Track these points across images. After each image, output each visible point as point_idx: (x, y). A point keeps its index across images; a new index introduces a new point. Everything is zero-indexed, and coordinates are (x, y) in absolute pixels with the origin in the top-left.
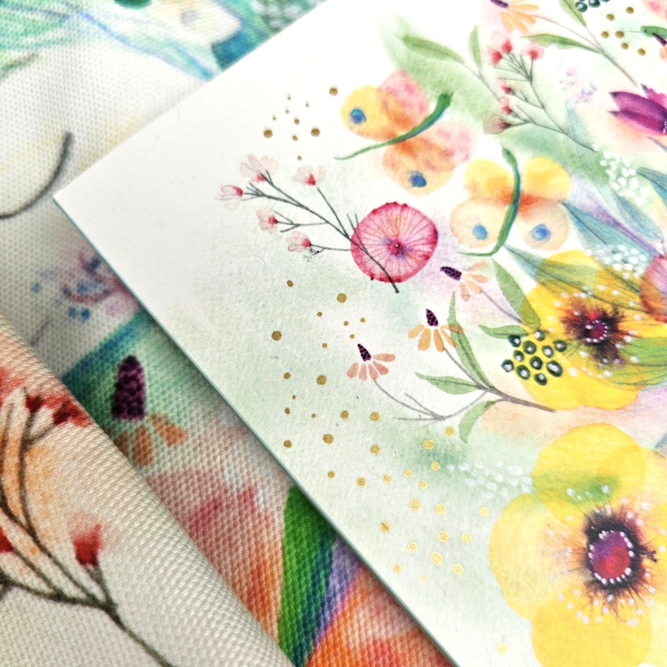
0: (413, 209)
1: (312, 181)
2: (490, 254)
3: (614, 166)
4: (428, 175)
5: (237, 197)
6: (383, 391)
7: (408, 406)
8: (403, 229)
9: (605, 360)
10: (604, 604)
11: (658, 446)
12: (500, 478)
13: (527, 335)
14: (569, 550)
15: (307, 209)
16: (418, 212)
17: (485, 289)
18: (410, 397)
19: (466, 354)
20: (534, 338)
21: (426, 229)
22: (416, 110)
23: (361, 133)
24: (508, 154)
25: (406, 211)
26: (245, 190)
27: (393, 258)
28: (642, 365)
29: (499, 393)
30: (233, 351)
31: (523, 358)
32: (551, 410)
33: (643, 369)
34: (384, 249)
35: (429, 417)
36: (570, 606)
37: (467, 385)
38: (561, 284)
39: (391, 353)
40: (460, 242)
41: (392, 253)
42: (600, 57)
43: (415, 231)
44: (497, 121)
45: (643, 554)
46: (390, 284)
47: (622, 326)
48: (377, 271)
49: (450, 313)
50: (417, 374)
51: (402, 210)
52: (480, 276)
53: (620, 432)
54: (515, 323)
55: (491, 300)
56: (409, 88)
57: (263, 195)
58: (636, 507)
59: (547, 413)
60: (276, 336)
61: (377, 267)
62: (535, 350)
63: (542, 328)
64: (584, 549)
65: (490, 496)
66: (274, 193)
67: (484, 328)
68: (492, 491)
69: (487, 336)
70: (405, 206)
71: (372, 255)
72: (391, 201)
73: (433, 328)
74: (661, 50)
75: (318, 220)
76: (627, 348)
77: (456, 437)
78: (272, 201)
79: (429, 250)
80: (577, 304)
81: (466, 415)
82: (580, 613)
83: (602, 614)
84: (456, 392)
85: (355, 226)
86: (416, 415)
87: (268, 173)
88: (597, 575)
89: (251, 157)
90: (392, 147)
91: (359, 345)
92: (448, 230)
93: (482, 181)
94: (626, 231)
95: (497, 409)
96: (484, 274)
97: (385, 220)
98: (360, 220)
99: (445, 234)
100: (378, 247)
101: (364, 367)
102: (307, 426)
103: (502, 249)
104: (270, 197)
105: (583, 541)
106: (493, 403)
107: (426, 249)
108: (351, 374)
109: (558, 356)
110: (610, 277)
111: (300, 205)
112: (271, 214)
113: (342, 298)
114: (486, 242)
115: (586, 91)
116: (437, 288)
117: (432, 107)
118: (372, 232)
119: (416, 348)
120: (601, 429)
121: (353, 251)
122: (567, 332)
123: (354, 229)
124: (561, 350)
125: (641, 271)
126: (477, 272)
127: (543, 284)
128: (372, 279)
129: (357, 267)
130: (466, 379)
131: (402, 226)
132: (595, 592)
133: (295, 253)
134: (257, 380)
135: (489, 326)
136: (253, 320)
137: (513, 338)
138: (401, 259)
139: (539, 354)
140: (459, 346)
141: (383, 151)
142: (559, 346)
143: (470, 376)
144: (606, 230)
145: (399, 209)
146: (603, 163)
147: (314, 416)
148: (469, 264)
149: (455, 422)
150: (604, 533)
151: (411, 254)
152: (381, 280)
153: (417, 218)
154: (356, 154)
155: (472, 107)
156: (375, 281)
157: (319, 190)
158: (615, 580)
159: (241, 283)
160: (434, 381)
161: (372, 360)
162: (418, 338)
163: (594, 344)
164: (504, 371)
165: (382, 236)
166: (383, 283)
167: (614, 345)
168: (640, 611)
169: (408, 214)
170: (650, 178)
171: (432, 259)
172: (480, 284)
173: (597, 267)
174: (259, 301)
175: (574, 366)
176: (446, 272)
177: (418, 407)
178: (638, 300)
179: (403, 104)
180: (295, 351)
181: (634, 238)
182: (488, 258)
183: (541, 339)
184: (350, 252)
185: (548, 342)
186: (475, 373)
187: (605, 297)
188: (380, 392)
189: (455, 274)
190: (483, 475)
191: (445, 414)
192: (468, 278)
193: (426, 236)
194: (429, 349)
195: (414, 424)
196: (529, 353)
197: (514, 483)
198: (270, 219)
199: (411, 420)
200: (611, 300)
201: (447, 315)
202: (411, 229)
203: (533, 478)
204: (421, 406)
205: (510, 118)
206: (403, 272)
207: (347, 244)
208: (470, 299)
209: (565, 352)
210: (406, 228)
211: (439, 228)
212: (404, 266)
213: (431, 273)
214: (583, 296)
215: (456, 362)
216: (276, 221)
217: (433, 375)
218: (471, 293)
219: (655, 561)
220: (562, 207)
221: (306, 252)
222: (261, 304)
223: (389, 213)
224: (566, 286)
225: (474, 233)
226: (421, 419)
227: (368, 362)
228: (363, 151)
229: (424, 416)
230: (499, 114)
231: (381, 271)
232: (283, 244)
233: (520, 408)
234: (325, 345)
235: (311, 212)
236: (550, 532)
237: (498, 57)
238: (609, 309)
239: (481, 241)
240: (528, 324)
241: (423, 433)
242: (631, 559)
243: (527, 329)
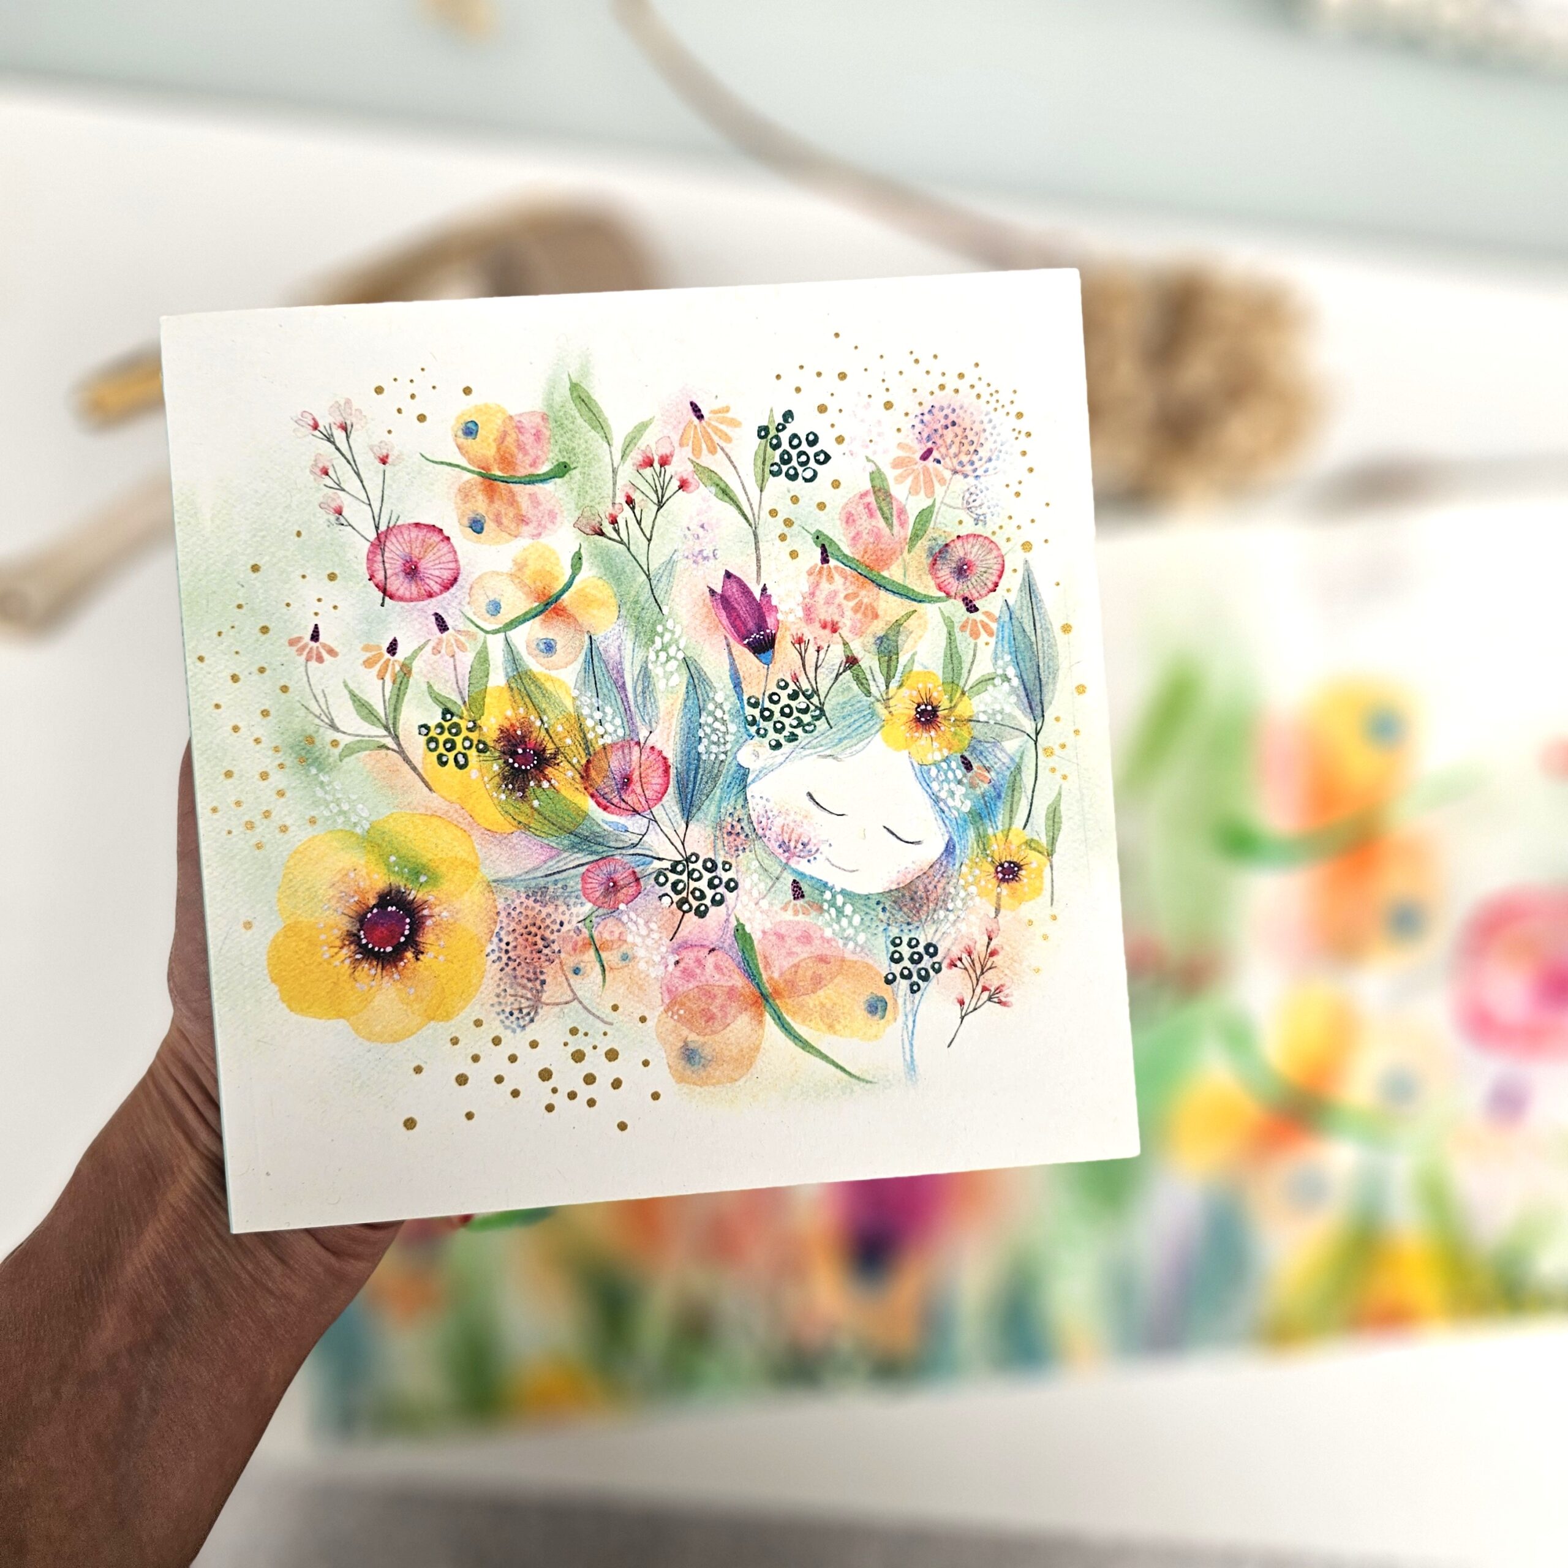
0: (452, 546)
1: (384, 461)
2: (487, 632)
3: (667, 637)
4: (489, 526)
5: (311, 428)
6: (307, 675)
7: (317, 701)
8: (430, 556)
9: (510, 786)
10: (350, 957)
11: (494, 881)
12: (345, 807)
13: (461, 718)
14: (356, 899)
15: (362, 482)
16: (455, 552)
17: (457, 657)
18: (325, 696)
19: (398, 696)
20: (464, 724)
21: (449, 571)
22: (528, 460)
23: (459, 447)
24: (578, 558)
25: (446, 542)
26: (321, 428)
27: (402, 575)
28: (539, 813)
29: (399, 745)
30: (211, 555)
31: (441, 733)
32: (430, 790)
33: (536, 816)
34: (400, 562)
35: (326, 720)
36: (323, 937)
37: (378, 720)
38: (527, 700)
39: (337, 650)
40: (469, 603)
41: (404, 571)
42: (750, 531)
43: (440, 566)
44: (595, 523)
45: (412, 947)
46: (381, 595)
47: (549, 771)
48: (380, 576)
49: (412, 655)
50: (344, 682)
51: (442, 541)
52: (463, 644)
53: (474, 848)
54: (460, 702)
55: (455, 669)
56: (538, 436)
57: (333, 443)
58: (437, 910)
59: (426, 789)
60: (255, 568)
61: (382, 573)
62: (456, 734)
63: (479, 722)
64: (368, 907)
65: (326, 813)
66: (344, 448)
67: (430, 686)
68: (331, 812)
69: (427, 694)
70: (448, 538)
71: (386, 560)
72: (439, 525)
73: (388, 656)
74: (816, 565)
75: (364, 498)
76: (539, 791)
77: (336, 751)
78: (338, 454)
79: (438, 591)
80: (526, 725)
81: (358, 741)
82: (326, 948)
83: (343, 962)
84: (364, 718)
85: (391, 525)
86: (318, 712)
87: (352, 426)
88: (362, 932)
89: (348, 402)
90: (479, 479)
91: (316, 625)
92: (468, 586)
93: (533, 566)
94: (625, 699)
95: (387, 755)
96: (467, 645)
97: (420, 538)
98: (399, 523)
99: (462, 587)
100: (396, 557)
101: (306, 645)
102: (227, 657)
103: (502, 635)
104: (338, 449)
105: (373, 902)
106: (388, 748)
107: (436, 588)
108: (292, 643)
109: (472, 754)
110: (577, 726)
111: (358, 474)
112: (328, 464)
113: (332, 577)
114: (492, 619)
115: (705, 554)
116: (418, 626)
117: (544, 468)
118: (401, 540)
119: (361, 661)
120: (459, 833)
121: (372, 544)
122: (497, 741)
123: (388, 527)
124: (479, 751)
125: (608, 740)
126: (462, 639)
127: (512, 689)
128: (370, 580)
129: (365, 560)
130: (382, 714)
131: (431, 554)
132: (351, 943)
133: (322, 511)
134: (214, 592)
135: (435, 688)
136: (245, 542)
137: (446, 711)
138: (407, 581)
139: (458, 740)
140: (397, 685)
141: (469, 476)
142: (481, 746)
143: (386, 715)
144: (606, 686)
145: (441, 537)
146: (660, 629)
147: (237, 653)
148: (461, 627)
149: (344, 740)
150: (394, 908)
151: (419, 583)
152: (377, 586)
153: (450, 557)
154: (442, 463)
155: (582, 493)
156: (371, 583)
157: (384, 471)
158: (373, 948)
159: (258, 504)
160: (353, 696)
161: (317, 644)
162: (369, 655)
163: (512, 767)
164: (417, 731)
165: (407, 550)
166: (377, 589)
167: (529, 781)
168: (373, 983)
169: (444, 548)
170: (692, 672)
171: (433, 600)
172: (457, 650)
173: (571, 709)
174: (262, 530)
175: (480, 770)
176: (437, 619)
177: (324, 707)
178: (584, 762)
179: (521, 447)
180: (261, 591)
181: (627, 710)
182: (482, 633)
183: (469, 730)
184: (368, 544)
185: (474, 736)
186: (392, 715)
187: (556, 740)
188: (304, 674)
189: (442, 626)
190: (334, 795)
191: (342, 729)
192: (451, 637)
193: (445, 577)
194: (370, 670)
195: (311, 717)
196: (450, 733)
197: (354, 819)
198: (324, 468)
199: (311, 712)
200: (559, 744)
201: (408, 654)
202: (437, 562)
203: (372, 826)
204: (328, 708)
205: (608, 529)
206: (400, 593)
207: (372, 536)
208: (439, 656)
209: (482, 754)
210: (432, 558)
211: (460, 579)
212: (406, 589)
213: (423, 610)
214: (538, 723)
215: (384, 696)
216: (327, 474)
217: (357, 692)
218: (443, 651)
219: (418, 959)
220: (587, 637)
221: (333, 518)
222: (262, 534)
223: (429, 535)
224: (530, 705)
225: (488, 605)
226: (319, 718)
227: (313, 644)
228: (450, 464)
229: (323, 717)
230: (603, 516)
231: (383, 578)
232: (319, 497)
233: (407, 767)
234: (288, 605)
235: (363, 486)
236: (352, 875)
237: (649, 463)
238: (550, 749)
239: (488, 616)
240: (469, 710)
241: (311, 730)
242: (399, 943)
243: (465, 714)
